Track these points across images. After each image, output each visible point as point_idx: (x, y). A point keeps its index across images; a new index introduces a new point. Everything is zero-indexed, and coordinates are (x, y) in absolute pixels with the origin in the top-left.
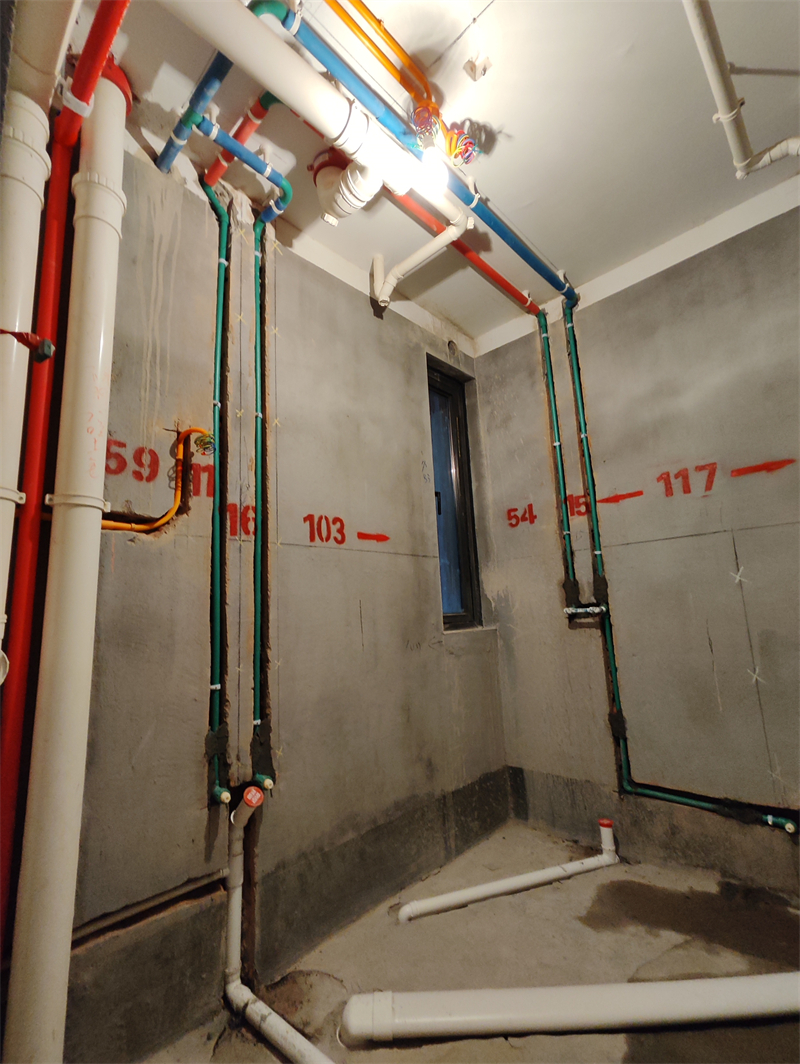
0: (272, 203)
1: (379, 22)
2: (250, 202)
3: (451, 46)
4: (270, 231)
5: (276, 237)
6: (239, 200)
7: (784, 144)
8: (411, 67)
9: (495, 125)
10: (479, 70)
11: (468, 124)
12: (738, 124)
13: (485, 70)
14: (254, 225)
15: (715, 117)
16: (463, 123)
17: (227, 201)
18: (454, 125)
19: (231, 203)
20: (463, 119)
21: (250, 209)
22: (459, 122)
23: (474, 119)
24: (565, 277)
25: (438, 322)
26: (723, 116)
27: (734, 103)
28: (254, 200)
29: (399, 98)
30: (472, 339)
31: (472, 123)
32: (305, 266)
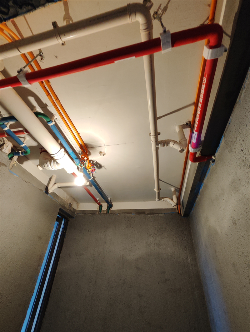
0: (20, 152)
1: (79, 134)
2: (12, 146)
3: (97, 147)
4: (16, 157)
5: (17, 160)
7: (166, 198)
8: (84, 146)
9: (102, 165)
10: (102, 154)
11: (95, 162)
12: (159, 193)
13: (104, 155)
14: (9, 154)
15: (154, 189)
16: (94, 161)
17: (2, 143)
18: (91, 160)
20: (94, 160)
21: (11, 148)
22: (93, 160)
23: (97, 162)
24: (110, 199)
25: (68, 196)
26: (156, 190)
27: (159, 189)
29: (78, 149)
30: (78, 203)
31: (96, 162)
32: (24, 172)
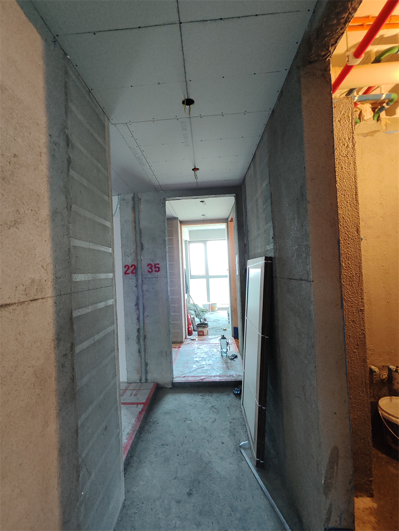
0: (385, 105)
2: (371, 106)
4: (383, 114)
5: (387, 115)
6: (365, 109)
14: (374, 117)
17: (358, 113)
19: (361, 112)
21: (371, 109)
28: (372, 104)
